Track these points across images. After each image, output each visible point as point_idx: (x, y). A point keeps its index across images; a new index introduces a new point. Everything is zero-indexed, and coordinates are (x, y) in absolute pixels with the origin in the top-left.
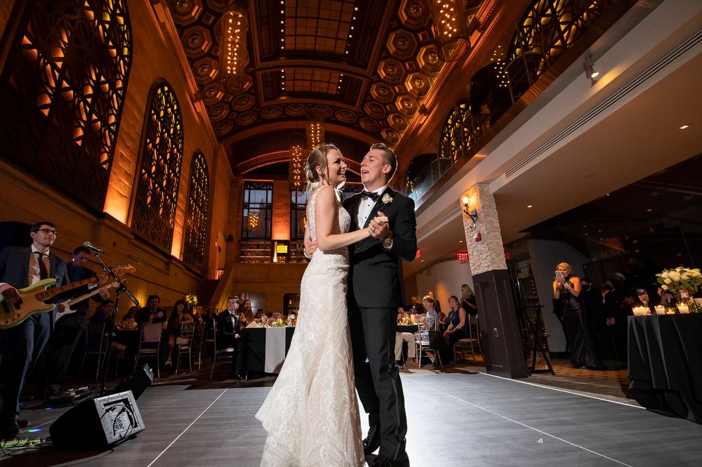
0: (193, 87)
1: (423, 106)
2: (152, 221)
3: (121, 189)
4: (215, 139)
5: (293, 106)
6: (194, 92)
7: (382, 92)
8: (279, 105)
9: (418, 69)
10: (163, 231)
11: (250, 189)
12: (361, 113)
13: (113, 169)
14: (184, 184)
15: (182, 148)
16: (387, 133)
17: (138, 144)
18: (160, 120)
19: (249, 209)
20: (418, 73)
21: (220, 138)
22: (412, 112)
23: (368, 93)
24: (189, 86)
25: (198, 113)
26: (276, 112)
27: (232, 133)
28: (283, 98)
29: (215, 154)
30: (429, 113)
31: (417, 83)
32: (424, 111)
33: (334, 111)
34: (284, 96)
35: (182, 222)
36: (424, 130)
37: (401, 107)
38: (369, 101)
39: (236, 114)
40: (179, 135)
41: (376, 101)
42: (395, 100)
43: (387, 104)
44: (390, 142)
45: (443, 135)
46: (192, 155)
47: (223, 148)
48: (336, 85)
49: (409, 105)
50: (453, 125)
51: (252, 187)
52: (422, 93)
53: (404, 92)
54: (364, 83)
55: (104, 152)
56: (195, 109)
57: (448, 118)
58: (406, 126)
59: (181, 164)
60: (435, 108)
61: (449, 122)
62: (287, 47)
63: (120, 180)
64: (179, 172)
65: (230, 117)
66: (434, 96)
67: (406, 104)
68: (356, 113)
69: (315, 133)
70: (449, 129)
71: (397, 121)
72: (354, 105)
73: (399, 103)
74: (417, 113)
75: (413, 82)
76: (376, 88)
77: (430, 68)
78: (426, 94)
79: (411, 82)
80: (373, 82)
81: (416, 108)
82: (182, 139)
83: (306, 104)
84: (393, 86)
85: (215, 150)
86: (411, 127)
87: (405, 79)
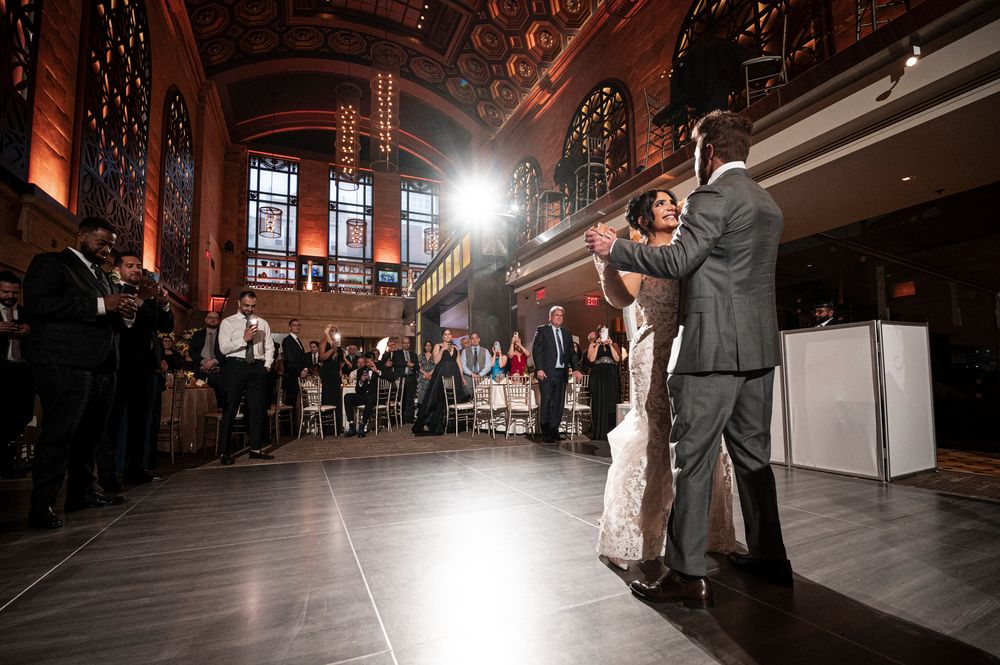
1: (547, 77)
2: (110, 207)
3: (53, 142)
4: (201, 69)
5: (342, 35)
7: (488, 40)
8: (319, 28)
9: (548, 17)
10: (128, 225)
11: (259, 169)
12: (451, 69)
13: (38, 103)
14: (155, 146)
15: (150, 79)
16: (486, 110)
17: (76, 57)
18: (110, 17)
19: (258, 201)
20: (547, 23)
21: (211, 70)
22: (528, 83)
23: (467, 39)
25: (173, 15)
26: (311, 39)
27: (232, 64)
28: (325, 16)
29: (201, 99)
30: (555, 90)
31: (543, 40)
32: (547, 86)
33: (410, 57)
34: (327, 13)
35: (156, 213)
36: (543, 115)
37: (514, 73)
38: (466, 51)
39: (241, 30)
40: (143, 51)
41: (477, 53)
42: (507, 57)
43: (495, 62)
44: (489, 123)
45: (571, 129)
46: (164, 93)
47: (215, 89)
48: (418, 13)
49: (526, 71)
50: (589, 115)
51: (262, 166)
52: (549, 55)
53: (522, 48)
55: (17, 64)
57: (583, 104)
58: (517, 102)
59: (148, 107)
60: (565, 85)
61: (584, 109)
63: (50, 125)
64: (147, 123)
65: (229, 34)
66: (565, 65)
67: (522, 70)
68: (444, 67)
69: (385, 90)
70: (581, 121)
71: (505, 93)
72: (443, 52)
73: (512, 65)
74: (536, 87)
75: (537, 36)
76: (481, 33)
77: (566, 20)
78: (553, 59)
79: (535, 35)
80: (478, 22)
81: (535, 79)
82: (148, 59)
83: (364, 35)
84: (508, 35)
85: (200, 91)
86: (526, 106)
87: (526, 28)
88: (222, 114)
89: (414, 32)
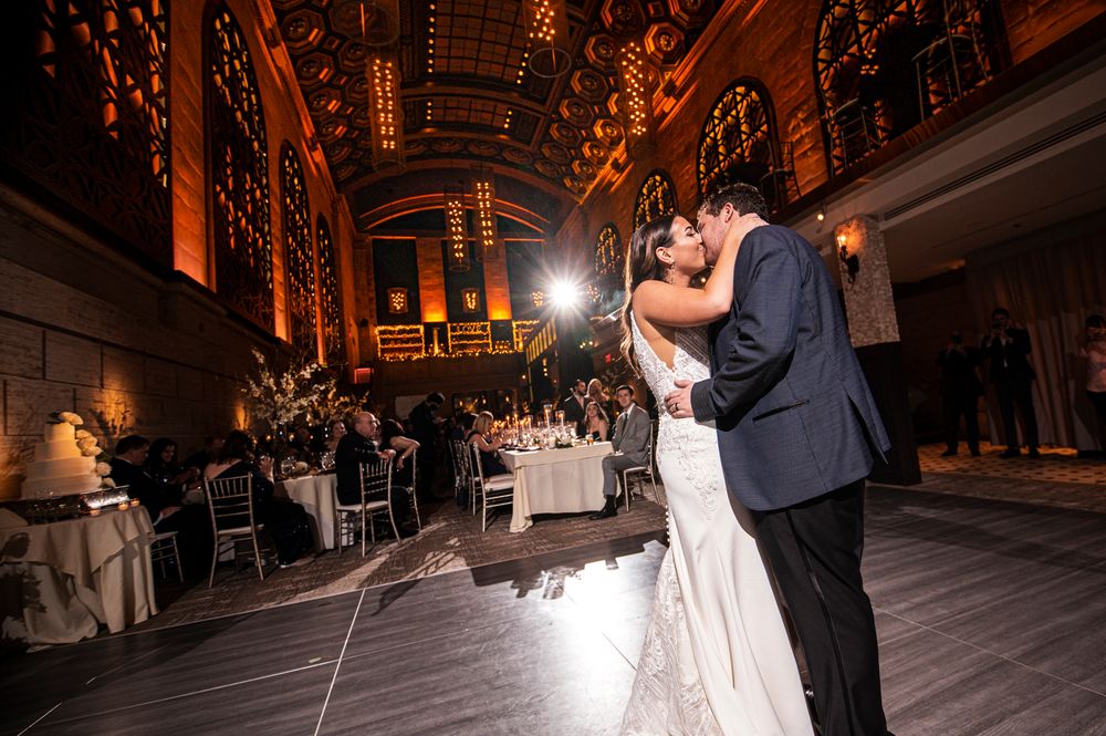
0: (308, 129)
1: (616, 159)
4: (334, 189)
5: (443, 141)
6: (309, 135)
7: (565, 133)
8: (423, 139)
9: (608, 115)
12: (537, 154)
16: (571, 182)
20: (609, 120)
21: (338, 185)
22: (602, 162)
23: (547, 133)
24: (303, 129)
25: (316, 165)
26: (418, 146)
27: (355, 176)
28: (428, 130)
29: (334, 209)
30: (622, 170)
31: (609, 131)
32: (616, 166)
33: (501, 149)
34: (429, 127)
36: (617, 191)
37: (589, 154)
38: (547, 141)
39: (361, 153)
41: (557, 143)
42: (581, 145)
43: (573, 148)
44: (576, 192)
45: (638, 205)
47: (344, 199)
48: (504, 117)
49: (599, 153)
50: (648, 196)
52: (614, 143)
53: (592, 138)
54: (541, 122)
56: (312, 157)
57: (643, 187)
58: (595, 176)
60: (630, 166)
61: (645, 191)
62: (437, 69)
65: (354, 157)
67: (596, 152)
68: (531, 153)
70: (644, 200)
71: (585, 169)
72: (529, 143)
73: (587, 149)
74: (608, 166)
75: (603, 128)
76: (558, 128)
77: (623, 117)
78: (618, 145)
79: (601, 128)
80: (553, 121)
81: (607, 159)
83: (461, 139)
84: (580, 129)
85: (333, 203)
86: (602, 180)
87: (593, 124)
88: (349, 216)
89: (503, 131)
